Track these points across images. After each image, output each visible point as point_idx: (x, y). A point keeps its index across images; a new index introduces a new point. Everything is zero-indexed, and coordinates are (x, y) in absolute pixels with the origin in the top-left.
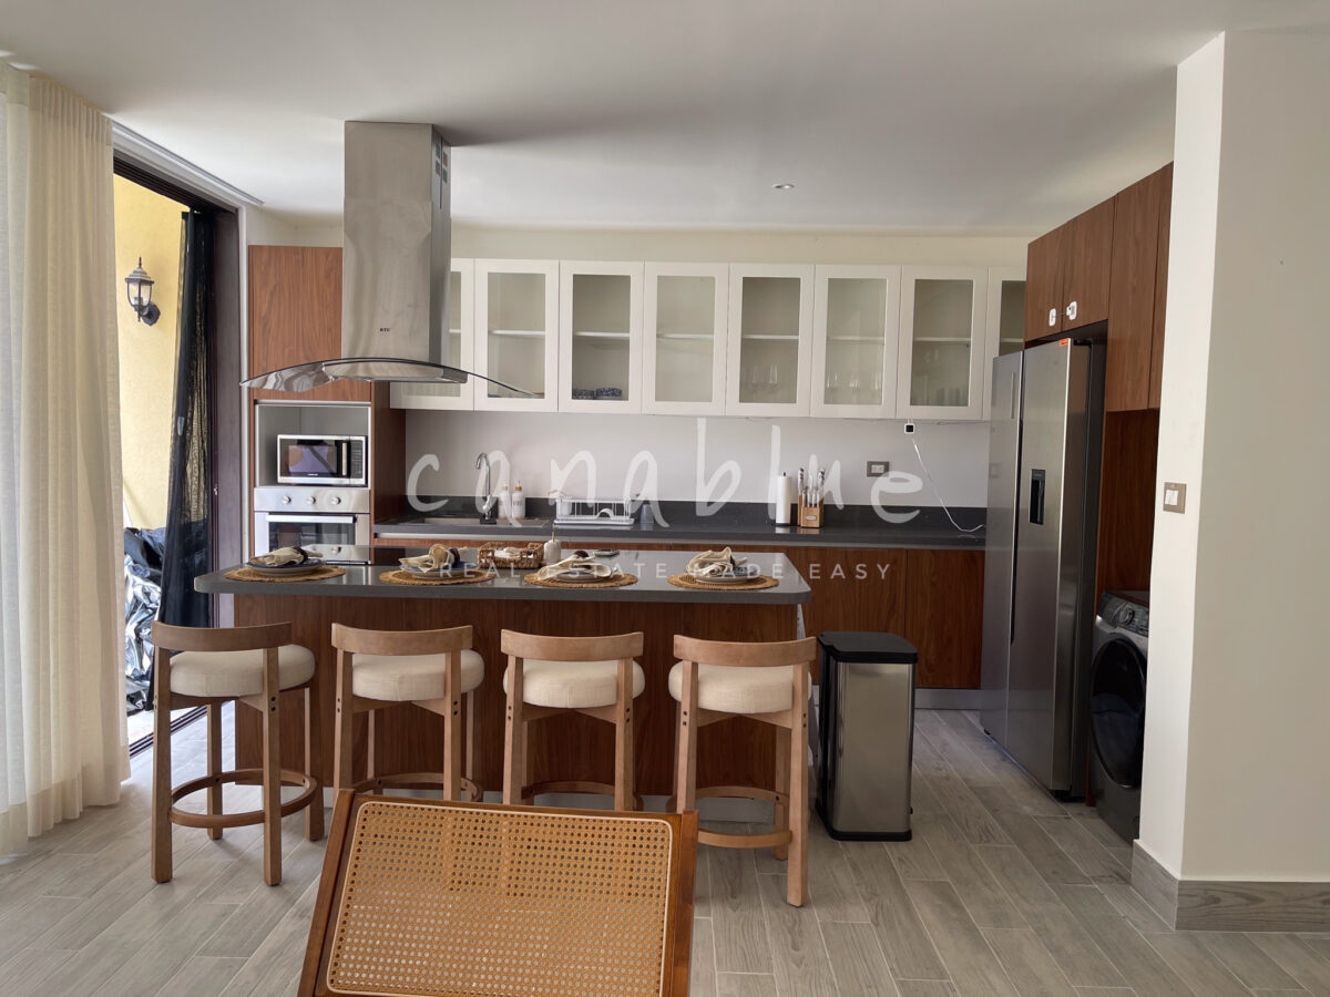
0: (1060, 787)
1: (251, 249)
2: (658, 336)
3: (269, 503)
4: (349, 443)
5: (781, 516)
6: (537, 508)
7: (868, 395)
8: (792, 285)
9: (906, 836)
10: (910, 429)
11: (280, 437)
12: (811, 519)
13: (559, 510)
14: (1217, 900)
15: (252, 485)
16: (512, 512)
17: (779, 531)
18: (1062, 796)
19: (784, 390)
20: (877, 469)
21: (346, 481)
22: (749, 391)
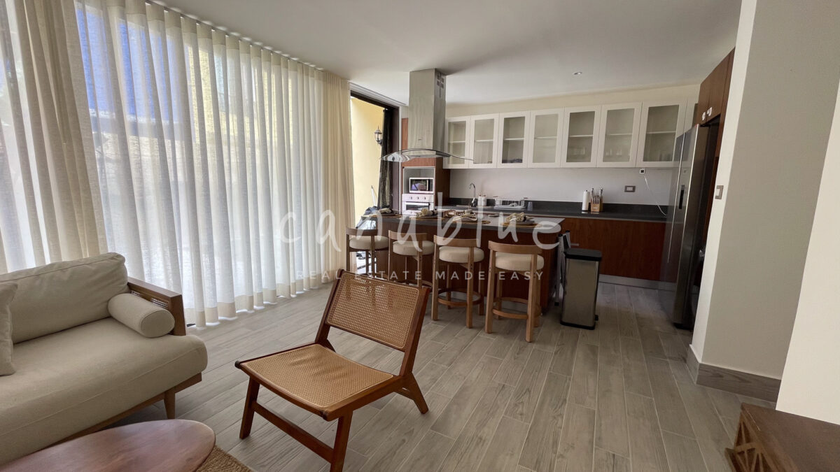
0: (677, 322)
1: (402, 119)
2: (535, 138)
3: (406, 199)
4: (429, 180)
5: (584, 207)
6: (490, 203)
7: (625, 157)
8: (592, 114)
9: (592, 328)
10: (642, 171)
11: (411, 178)
12: (596, 208)
13: (497, 203)
14: (721, 376)
15: (402, 193)
16: (481, 203)
17: (583, 213)
18: (677, 326)
19: (586, 157)
20: (631, 189)
21: (428, 192)
22: (570, 158)
